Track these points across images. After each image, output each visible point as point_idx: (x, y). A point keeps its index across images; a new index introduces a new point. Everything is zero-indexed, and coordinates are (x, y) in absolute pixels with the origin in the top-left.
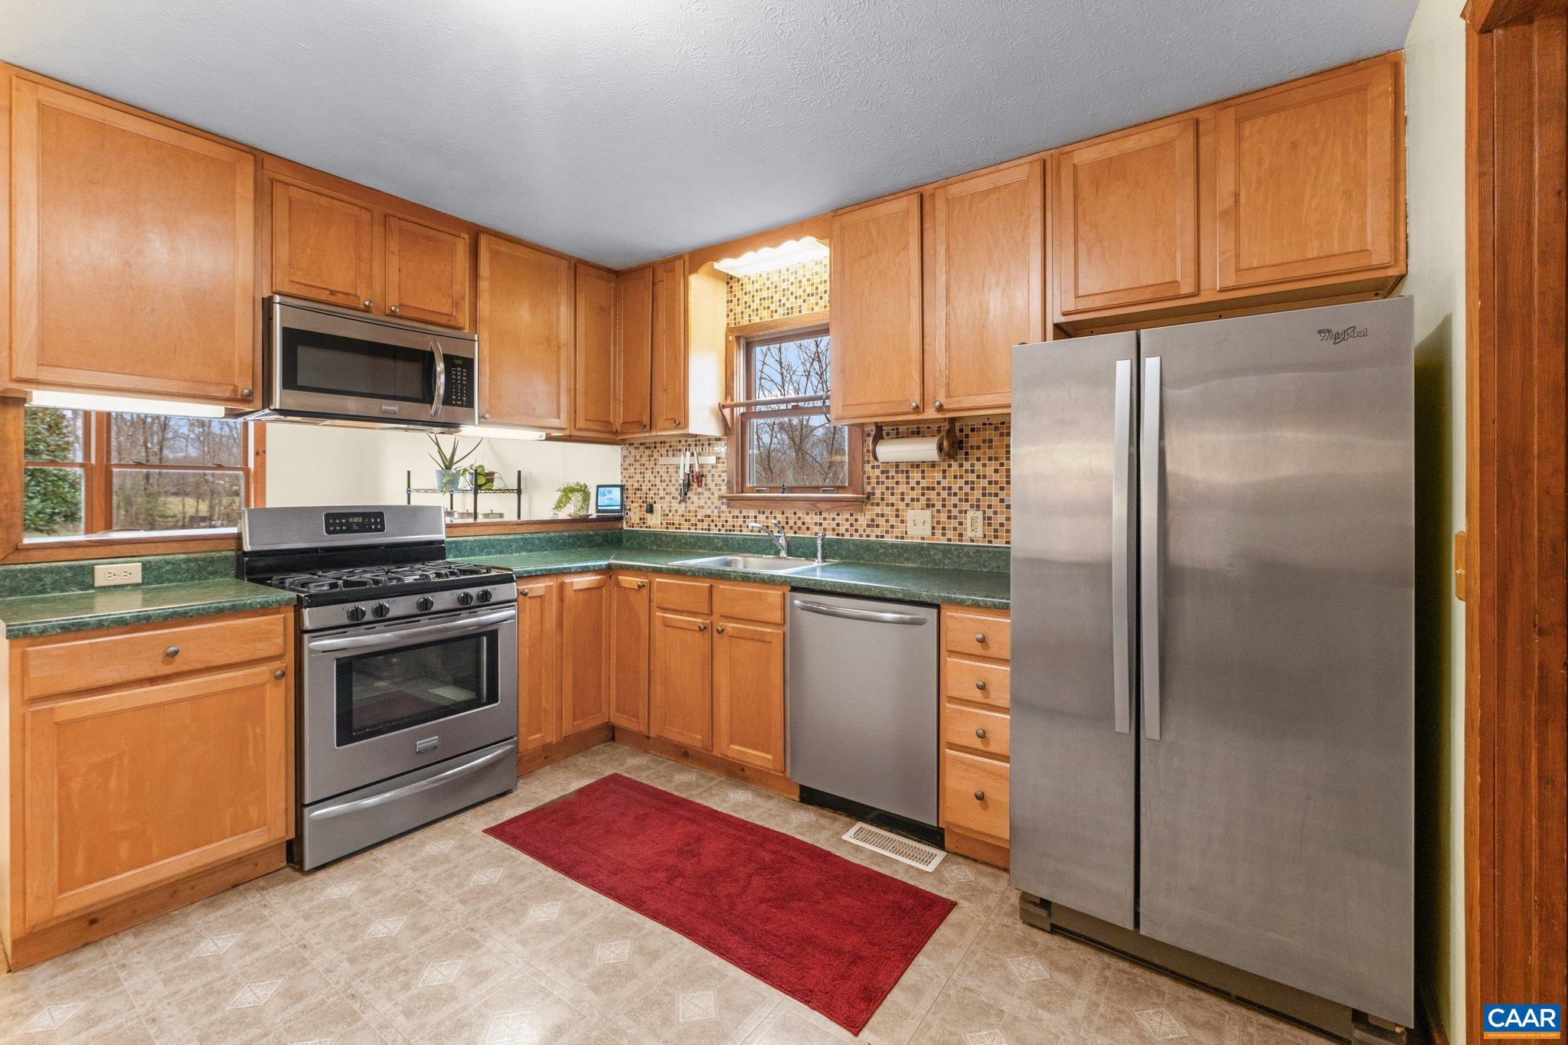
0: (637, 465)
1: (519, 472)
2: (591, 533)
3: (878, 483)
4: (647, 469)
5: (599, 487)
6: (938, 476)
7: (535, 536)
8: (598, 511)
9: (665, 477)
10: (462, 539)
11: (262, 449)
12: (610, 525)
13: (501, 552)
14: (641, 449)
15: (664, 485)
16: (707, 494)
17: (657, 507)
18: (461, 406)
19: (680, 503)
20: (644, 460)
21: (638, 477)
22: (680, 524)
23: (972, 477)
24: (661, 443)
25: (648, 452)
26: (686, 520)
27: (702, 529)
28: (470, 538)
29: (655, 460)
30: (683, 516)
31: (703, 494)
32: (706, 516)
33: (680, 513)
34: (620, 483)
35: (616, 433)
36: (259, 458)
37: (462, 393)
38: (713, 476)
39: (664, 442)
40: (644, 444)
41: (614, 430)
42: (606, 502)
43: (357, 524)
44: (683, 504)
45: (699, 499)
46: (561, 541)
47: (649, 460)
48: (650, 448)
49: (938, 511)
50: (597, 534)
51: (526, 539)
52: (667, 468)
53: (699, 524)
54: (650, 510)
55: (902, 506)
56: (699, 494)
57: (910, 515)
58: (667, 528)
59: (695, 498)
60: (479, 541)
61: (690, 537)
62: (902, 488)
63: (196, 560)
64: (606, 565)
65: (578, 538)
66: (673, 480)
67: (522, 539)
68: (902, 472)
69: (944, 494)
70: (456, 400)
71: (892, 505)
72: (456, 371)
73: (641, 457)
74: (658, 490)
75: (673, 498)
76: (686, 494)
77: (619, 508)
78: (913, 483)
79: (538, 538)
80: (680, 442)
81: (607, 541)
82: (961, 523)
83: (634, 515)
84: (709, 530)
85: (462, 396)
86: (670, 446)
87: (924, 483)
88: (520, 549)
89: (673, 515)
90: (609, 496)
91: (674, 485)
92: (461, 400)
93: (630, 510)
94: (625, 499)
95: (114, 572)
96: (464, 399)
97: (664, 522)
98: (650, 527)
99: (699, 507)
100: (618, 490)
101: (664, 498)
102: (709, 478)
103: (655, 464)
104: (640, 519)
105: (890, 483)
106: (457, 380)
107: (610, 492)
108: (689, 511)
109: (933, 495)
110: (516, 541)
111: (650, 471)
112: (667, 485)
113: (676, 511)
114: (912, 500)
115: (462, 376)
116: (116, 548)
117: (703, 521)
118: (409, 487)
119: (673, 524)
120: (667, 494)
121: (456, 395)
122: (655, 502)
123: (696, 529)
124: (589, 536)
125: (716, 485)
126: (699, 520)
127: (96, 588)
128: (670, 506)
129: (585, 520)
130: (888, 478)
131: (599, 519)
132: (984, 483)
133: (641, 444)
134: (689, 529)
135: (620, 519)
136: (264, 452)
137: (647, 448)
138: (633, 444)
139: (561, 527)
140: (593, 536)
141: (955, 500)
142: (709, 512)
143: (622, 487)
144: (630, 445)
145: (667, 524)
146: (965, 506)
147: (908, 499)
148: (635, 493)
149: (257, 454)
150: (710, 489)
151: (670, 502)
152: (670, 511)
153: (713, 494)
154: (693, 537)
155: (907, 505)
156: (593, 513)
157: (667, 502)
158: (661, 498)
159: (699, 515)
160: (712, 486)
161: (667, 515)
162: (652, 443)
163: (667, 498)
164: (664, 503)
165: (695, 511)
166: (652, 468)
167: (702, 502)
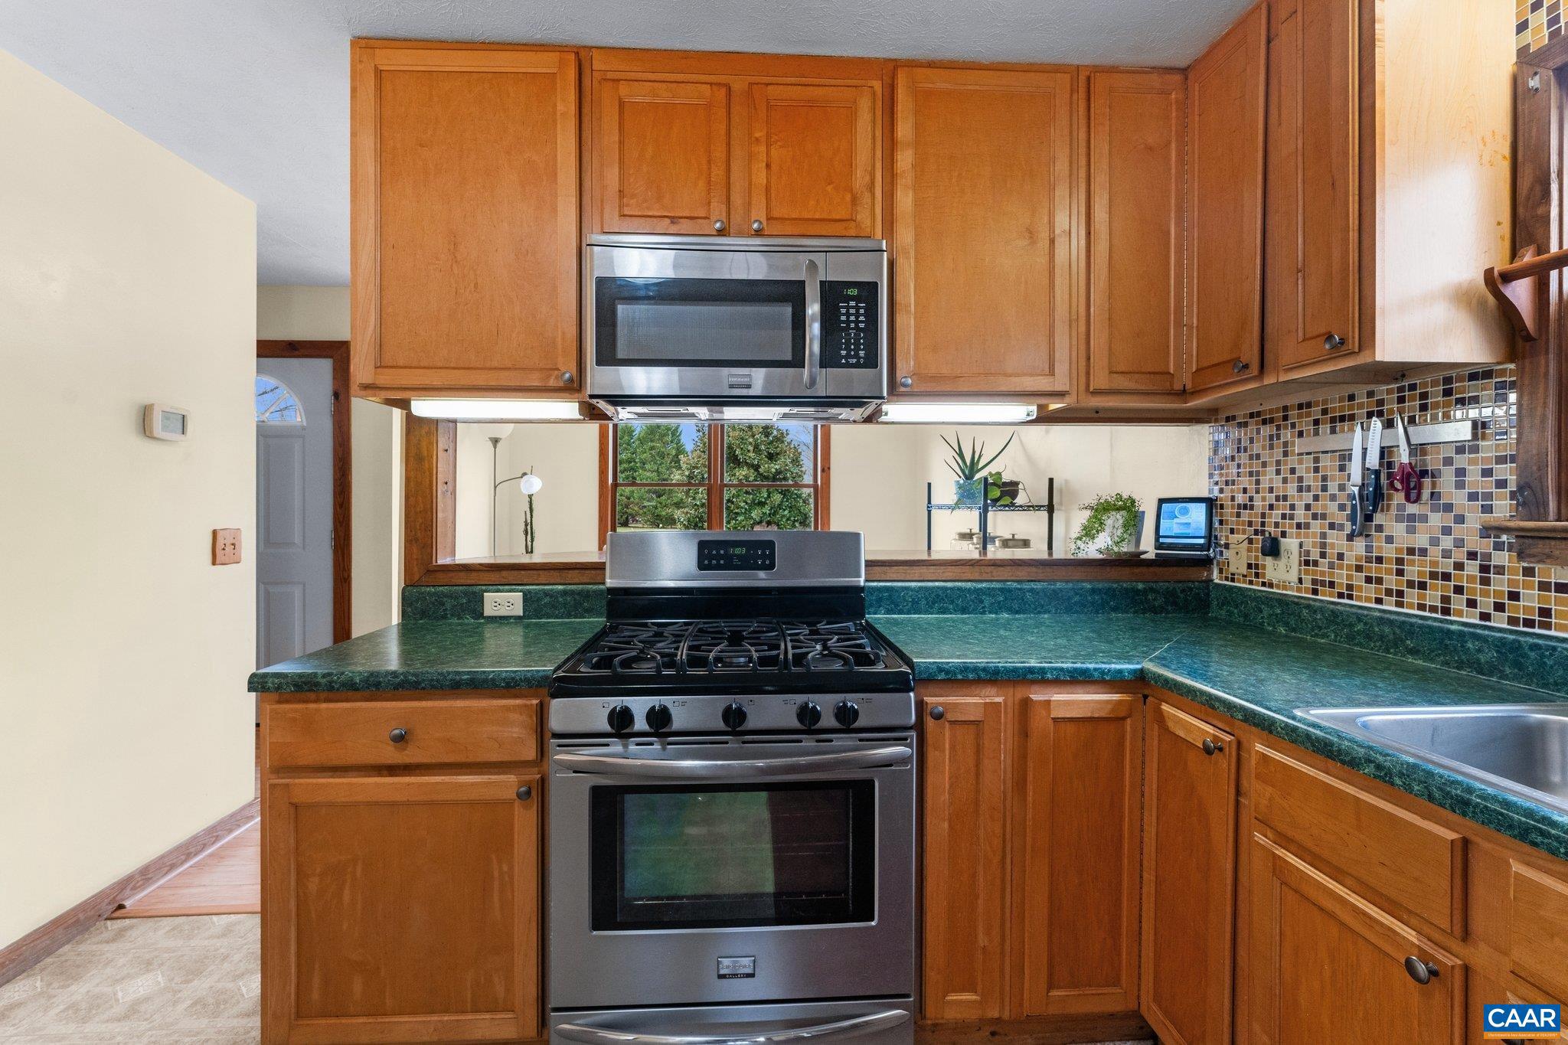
0: (1243, 458)
1: (1051, 481)
2: (1140, 586)
4: (1264, 465)
5: (1161, 501)
7: (1026, 586)
8: (1159, 546)
9: (1310, 479)
10: (900, 584)
11: (827, 466)
12: (1182, 573)
13: (964, 611)
14: (1254, 425)
15: (1308, 497)
16: (1436, 520)
17: (1289, 544)
18: (857, 366)
19: (1350, 537)
20: (1256, 449)
21: (1245, 481)
22: (1350, 587)
24: (1300, 406)
25: (1267, 430)
26: (1369, 580)
27: (1421, 607)
28: (913, 584)
29: (1286, 444)
30: (1359, 569)
31: (1424, 519)
32: (1433, 575)
33: (1350, 560)
34: (1205, 494)
35: (1183, 394)
36: (824, 474)
37: (857, 344)
38: (1461, 472)
39: (1309, 405)
40: (1259, 414)
41: (1178, 386)
42: (1177, 530)
43: (739, 557)
44: (1360, 545)
45: (1413, 530)
46: (1077, 598)
47: (1271, 447)
48: (1272, 420)
50: (1152, 590)
51: (1010, 591)
52: (1316, 460)
53: (1412, 596)
54: (1273, 549)
56: (1412, 518)
58: (1315, 592)
59: (1398, 530)
60: (927, 589)
61: (1381, 621)
63: (572, 592)
64: (1135, 671)
65: (1111, 593)
66: (1333, 487)
67: (1001, 590)
70: (848, 356)
72: (848, 308)
73: (1252, 440)
74: (1292, 507)
75: (1332, 526)
76: (1368, 518)
77: (1202, 541)
79: (1031, 590)
80: (1351, 398)
81: (1175, 603)
83: (1237, 557)
84: (1448, 612)
85: (857, 350)
86: (1325, 412)
88: (997, 608)
89: (1331, 566)
90: (1183, 519)
91: (1333, 498)
92: (857, 356)
93: (1227, 546)
94: (1217, 525)
95: (499, 601)
96: (862, 353)
97: (1307, 579)
98: (1271, 585)
99: (1411, 551)
100: (1203, 506)
101: (1307, 526)
102: (1448, 478)
103: (1285, 454)
104: (1250, 566)
106: (848, 322)
107: (1185, 512)
108: (1379, 560)
110: (989, 592)
111: (1271, 469)
112: (1316, 498)
113: (1341, 556)
115: (857, 315)
116: (504, 573)
117: (1422, 586)
118: (929, 502)
119: (1332, 584)
120: (1315, 517)
121: (848, 349)
122: (1284, 534)
123: (1400, 604)
124: (1137, 592)
125: (1473, 497)
126: (1410, 584)
127: (484, 618)
128: (1323, 545)
129: (1134, 561)
131: (1161, 562)
133: (1252, 415)
134: (1379, 601)
135: (1207, 562)
136: (829, 468)
137: (1264, 422)
138: (1234, 418)
139: (1079, 573)
140: (1145, 592)
142: (1444, 565)
143: (1210, 503)
144: (1228, 419)
145: (1314, 582)
148: (1238, 515)
149: (823, 470)
150: (1448, 508)
151: (1324, 535)
152: (1323, 555)
153: (1460, 519)
154: (1391, 622)
156: (1148, 547)
157: (1314, 535)
158: (1299, 526)
159: (1413, 572)
160: (1459, 499)
161: (1316, 563)
162: (1277, 410)
163: (1316, 526)
164: (1307, 536)
165: (1400, 561)
166: (1278, 463)
167: (1421, 540)
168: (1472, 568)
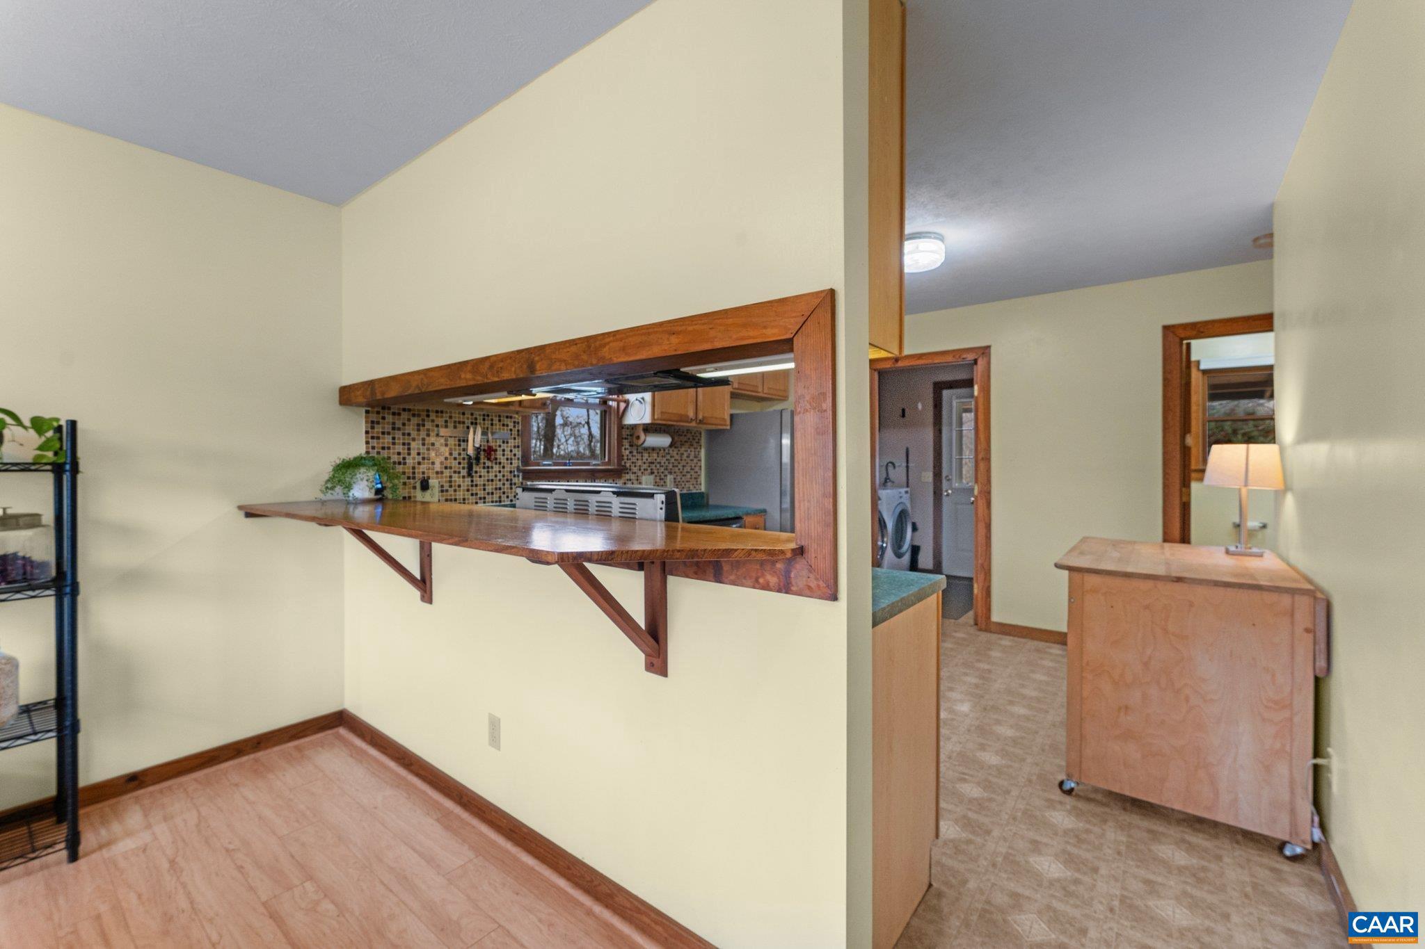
3: (627, 459)
6: (655, 455)
14: (405, 415)
16: (496, 468)
17: (434, 482)
20: (408, 429)
21: (399, 448)
23: (668, 457)
24: (437, 412)
25: (415, 421)
26: (472, 495)
29: (428, 430)
38: (504, 450)
39: (442, 412)
45: (488, 472)
47: (419, 430)
48: (419, 415)
49: (656, 476)
54: (424, 486)
55: (640, 474)
56: (488, 467)
57: (644, 479)
59: (483, 472)
62: (640, 463)
66: (455, 454)
68: (640, 453)
69: (658, 466)
71: (635, 473)
73: (404, 424)
74: (433, 463)
75: (454, 472)
78: (644, 458)
80: (464, 414)
82: (665, 482)
84: (500, 502)
87: (649, 460)
89: (455, 491)
97: (442, 499)
101: (442, 473)
102: (499, 453)
105: (634, 459)
109: (653, 466)
112: (446, 459)
113: (459, 486)
114: (644, 470)
117: (492, 494)
120: (446, 468)
122: (427, 478)
123: (486, 503)
125: (507, 459)
126: (488, 494)
128: (450, 482)
130: (633, 456)
132: (673, 460)
133: (404, 410)
134: (478, 503)
137: (414, 415)
141: (662, 469)
142: (499, 485)
145: (446, 500)
146: (666, 472)
147: (642, 468)
150: (500, 463)
151: (451, 477)
152: (451, 486)
153: (503, 467)
155: (642, 473)
157: (446, 477)
158: (437, 473)
159: (489, 488)
160: (503, 460)
161: (447, 491)
162: (423, 411)
163: (447, 473)
164: (442, 477)
165: (484, 485)
166: (424, 439)
167: (491, 476)
168: (507, 484)
